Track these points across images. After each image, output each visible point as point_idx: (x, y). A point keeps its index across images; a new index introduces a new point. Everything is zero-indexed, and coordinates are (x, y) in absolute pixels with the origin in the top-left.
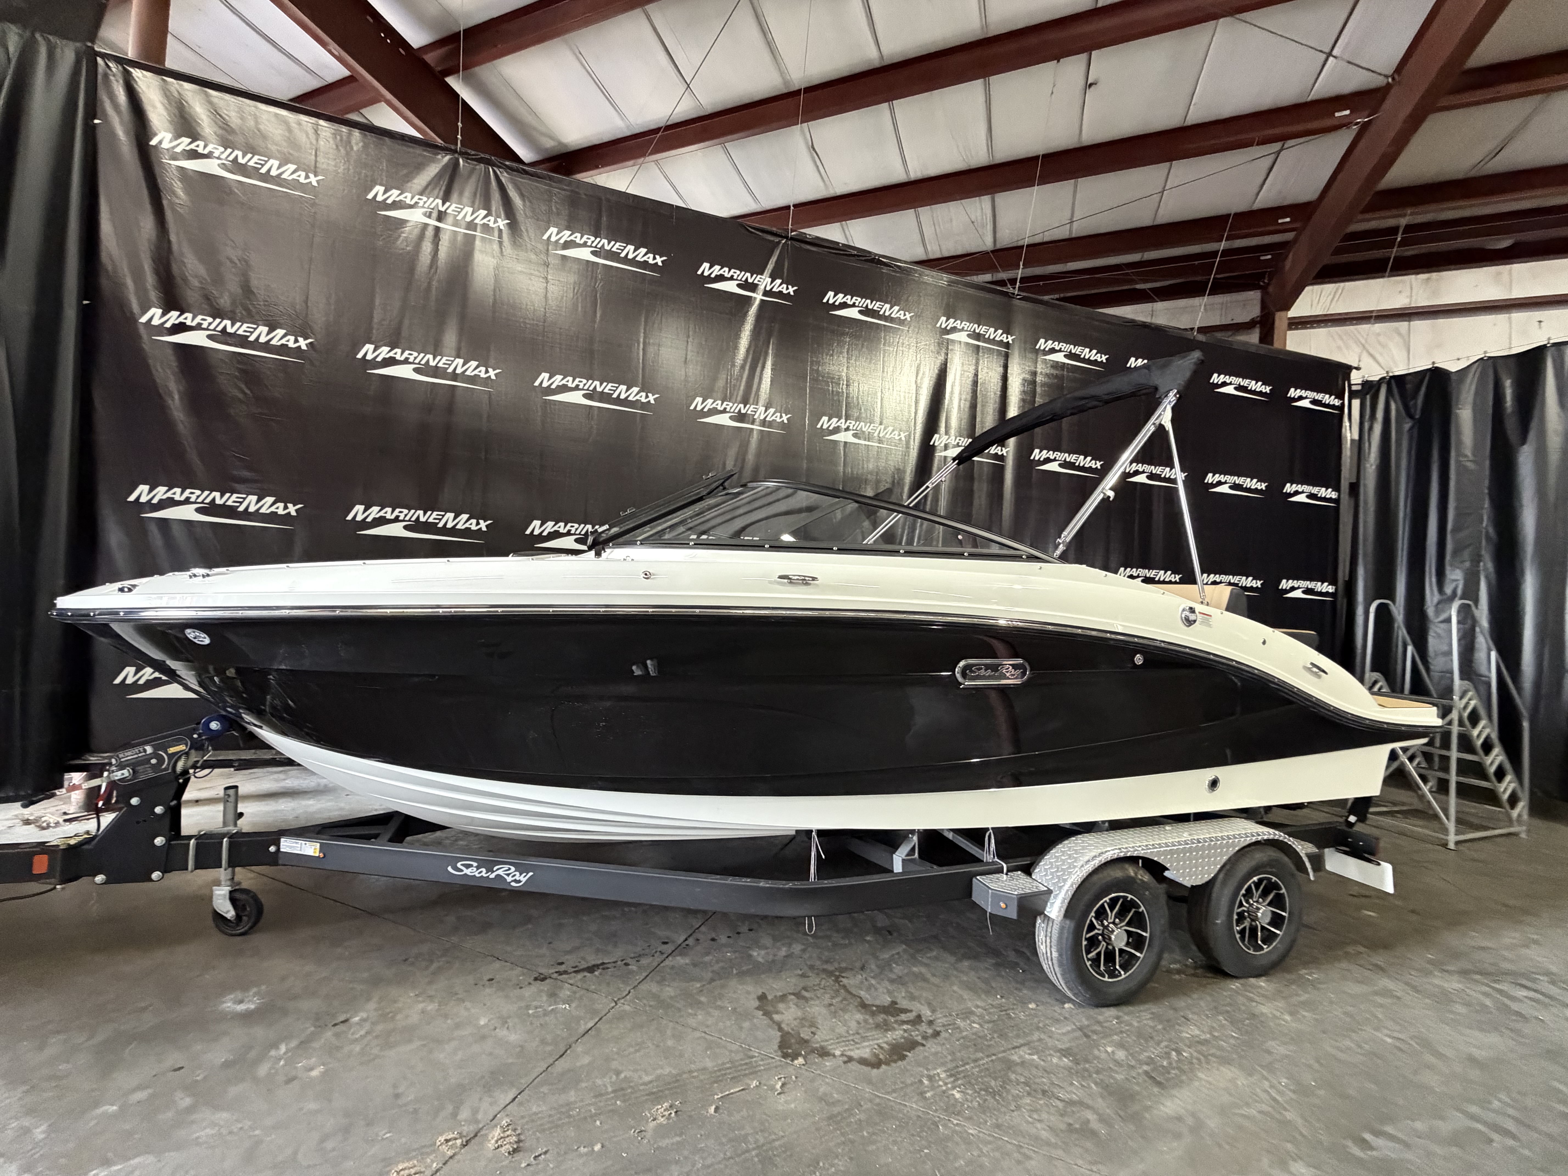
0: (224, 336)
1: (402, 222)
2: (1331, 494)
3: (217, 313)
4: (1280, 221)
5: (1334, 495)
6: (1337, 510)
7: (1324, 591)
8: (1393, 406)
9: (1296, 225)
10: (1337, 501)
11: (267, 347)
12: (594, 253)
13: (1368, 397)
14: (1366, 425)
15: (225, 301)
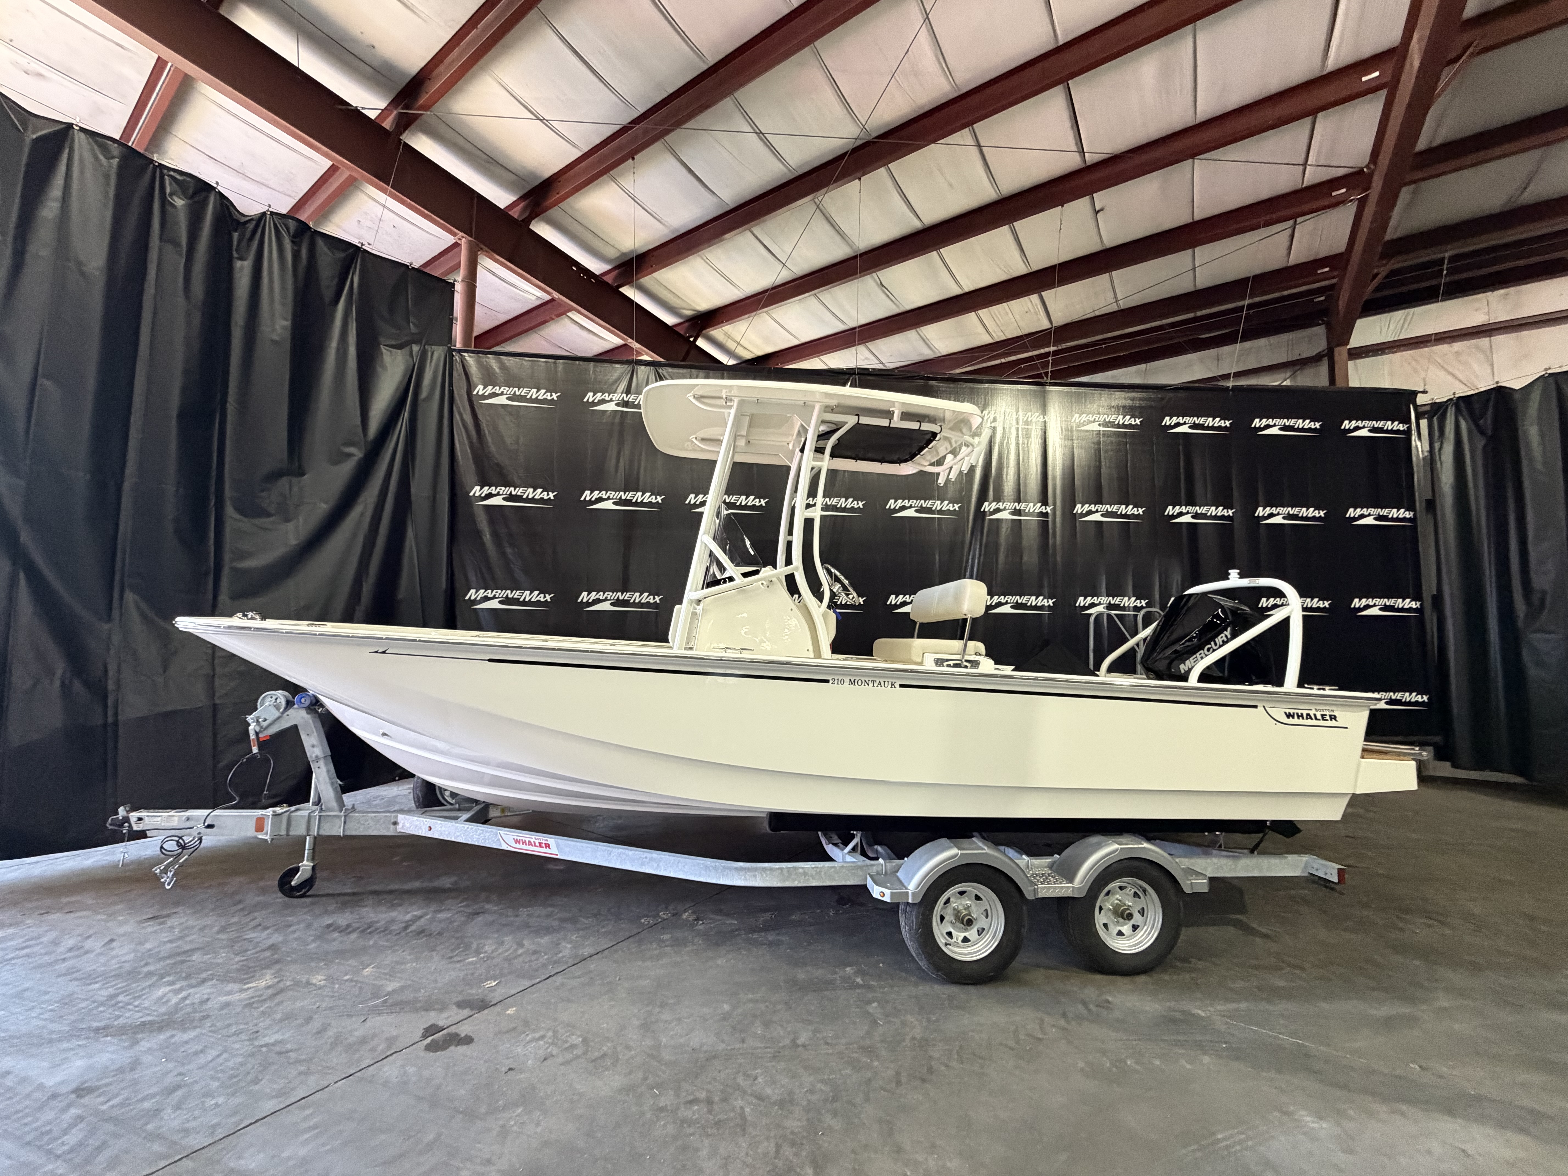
0: (511, 498)
1: (602, 412)
2: (1403, 513)
3: (508, 484)
4: (1319, 272)
5: (1408, 515)
6: (1414, 529)
7: (1406, 607)
8: (1463, 425)
9: (1336, 273)
10: (1412, 520)
13: (1435, 419)
14: (1437, 446)
15: (512, 478)
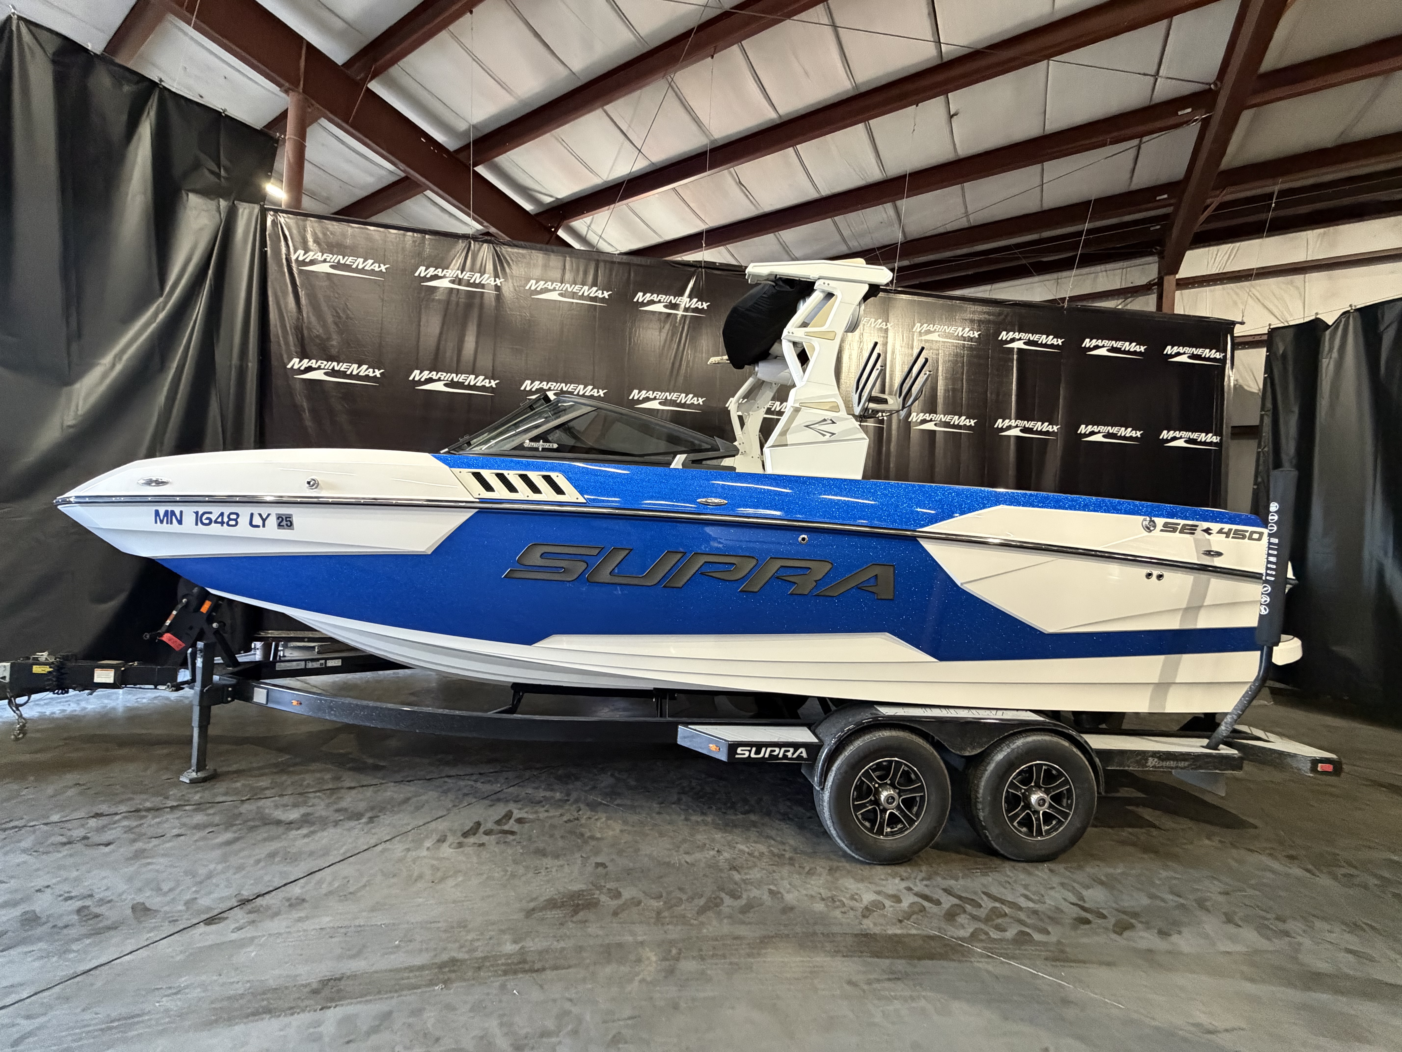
0: (333, 373)
1: (435, 289)
2: (1211, 438)
3: (330, 359)
4: (1158, 198)
5: (1215, 439)
6: (1219, 452)
9: (1172, 201)
10: (1218, 445)
11: (357, 377)
12: (561, 295)
15: (334, 351)
